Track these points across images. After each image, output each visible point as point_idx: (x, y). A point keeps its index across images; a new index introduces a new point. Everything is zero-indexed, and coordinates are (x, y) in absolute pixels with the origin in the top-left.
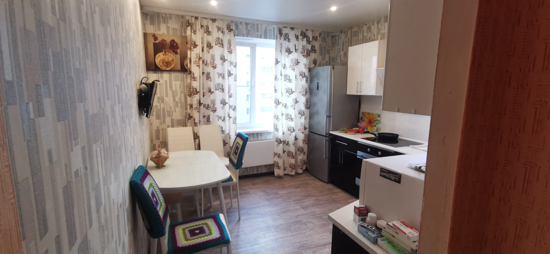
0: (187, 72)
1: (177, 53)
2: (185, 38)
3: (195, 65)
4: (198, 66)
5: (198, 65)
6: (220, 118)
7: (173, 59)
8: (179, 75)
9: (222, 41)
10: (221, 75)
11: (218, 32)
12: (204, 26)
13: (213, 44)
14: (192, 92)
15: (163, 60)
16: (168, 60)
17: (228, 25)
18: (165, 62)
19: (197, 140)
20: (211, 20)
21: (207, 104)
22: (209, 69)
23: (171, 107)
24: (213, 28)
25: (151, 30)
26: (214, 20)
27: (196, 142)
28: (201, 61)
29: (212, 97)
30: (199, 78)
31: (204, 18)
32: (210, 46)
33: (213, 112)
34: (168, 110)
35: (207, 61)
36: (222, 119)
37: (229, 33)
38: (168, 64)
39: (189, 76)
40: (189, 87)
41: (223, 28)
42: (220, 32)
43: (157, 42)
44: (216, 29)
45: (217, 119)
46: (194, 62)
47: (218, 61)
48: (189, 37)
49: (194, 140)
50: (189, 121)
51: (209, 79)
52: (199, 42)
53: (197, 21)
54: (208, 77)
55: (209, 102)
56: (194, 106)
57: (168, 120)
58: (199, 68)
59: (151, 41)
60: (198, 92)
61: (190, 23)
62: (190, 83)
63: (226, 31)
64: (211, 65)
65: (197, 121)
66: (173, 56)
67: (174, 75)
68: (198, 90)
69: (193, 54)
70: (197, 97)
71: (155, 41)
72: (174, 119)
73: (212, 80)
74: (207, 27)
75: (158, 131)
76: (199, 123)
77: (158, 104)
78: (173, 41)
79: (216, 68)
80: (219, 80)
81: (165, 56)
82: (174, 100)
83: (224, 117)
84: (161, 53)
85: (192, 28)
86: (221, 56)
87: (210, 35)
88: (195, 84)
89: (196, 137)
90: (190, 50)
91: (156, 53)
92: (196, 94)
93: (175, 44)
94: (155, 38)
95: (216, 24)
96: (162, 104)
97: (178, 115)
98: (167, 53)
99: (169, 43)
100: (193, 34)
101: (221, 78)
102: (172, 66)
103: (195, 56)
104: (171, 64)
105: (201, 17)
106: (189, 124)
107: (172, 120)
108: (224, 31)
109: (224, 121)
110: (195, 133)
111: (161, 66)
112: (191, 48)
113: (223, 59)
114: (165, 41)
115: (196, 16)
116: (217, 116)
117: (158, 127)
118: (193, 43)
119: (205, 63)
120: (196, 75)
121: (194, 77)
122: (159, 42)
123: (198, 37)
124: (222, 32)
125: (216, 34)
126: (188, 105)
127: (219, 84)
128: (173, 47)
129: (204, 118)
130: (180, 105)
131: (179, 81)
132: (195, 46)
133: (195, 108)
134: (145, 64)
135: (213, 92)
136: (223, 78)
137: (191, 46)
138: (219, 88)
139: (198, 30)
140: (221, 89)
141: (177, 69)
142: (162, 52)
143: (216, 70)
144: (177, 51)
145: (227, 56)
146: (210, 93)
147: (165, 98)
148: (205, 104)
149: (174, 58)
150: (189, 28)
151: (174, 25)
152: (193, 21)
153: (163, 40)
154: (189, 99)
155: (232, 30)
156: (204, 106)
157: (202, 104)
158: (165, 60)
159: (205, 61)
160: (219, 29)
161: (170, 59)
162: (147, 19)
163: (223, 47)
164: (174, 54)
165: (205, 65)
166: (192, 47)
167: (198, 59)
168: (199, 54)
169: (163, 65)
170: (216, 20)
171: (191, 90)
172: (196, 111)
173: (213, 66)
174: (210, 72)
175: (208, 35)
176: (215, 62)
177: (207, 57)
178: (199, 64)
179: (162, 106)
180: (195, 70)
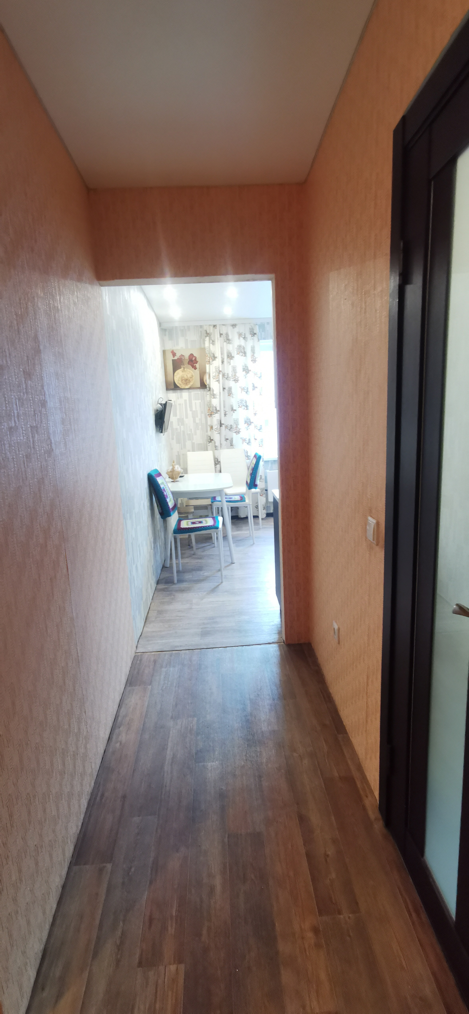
0: (206, 389)
1: (195, 368)
2: (203, 350)
3: (215, 380)
4: (217, 381)
5: (217, 379)
6: (244, 440)
7: (192, 376)
8: (200, 392)
9: (244, 348)
10: (244, 389)
11: (239, 338)
12: (223, 334)
13: (234, 354)
14: (212, 412)
15: (182, 378)
16: (187, 377)
17: (250, 329)
18: (184, 380)
19: (218, 466)
20: (231, 326)
21: (230, 424)
22: (231, 384)
23: (191, 429)
24: (233, 334)
25: (169, 346)
26: (234, 326)
27: (216, 468)
28: (221, 376)
29: (235, 416)
30: (219, 394)
31: (223, 325)
32: (230, 356)
33: (237, 434)
34: (189, 433)
35: (228, 374)
36: (247, 442)
37: (252, 338)
38: (187, 381)
39: (209, 393)
40: (210, 406)
41: (245, 334)
42: (241, 338)
43: (176, 358)
44: (236, 336)
45: (241, 441)
46: (214, 377)
47: (240, 374)
48: (207, 349)
49: (215, 465)
50: (209, 445)
51: (231, 395)
52: (218, 354)
53: (216, 330)
54: (230, 393)
55: (232, 423)
56: (214, 427)
57: (188, 444)
58: (219, 383)
59: (170, 358)
60: (219, 411)
61: (208, 333)
62: (210, 401)
63: (249, 336)
64: (233, 379)
65: (218, 444)
66: (191, 371)
67: (193, 393)
68: (218, 409)
69: (212, 368)
70: (216, 417)
71: (174, 357)
72: (194, 443)
73: (234, 396)
74: (227, 335)
75: (178, 457)
76: (221, 447)
77: (178, 427)
78: (192, 355)
79: (238, 382)
80: (243, 396)
81: (184, 373)
82: (194, 421)
83: (249, 439)
84: (180, 370)
85: (210, 339)
86: (243, 366)
87: (230, 344)
88: (215, 402)
89: (217, 462)
90: (209, 364)
91: (175, 370)
92: (216, 413)
93: (194, 359)
94: (174, 354)
95: (236, 330)
96: (182, 427)
97: (199, 438)
98: (185, 369)
99: (188, 358)
100: (211, 345)
101: (244, 393)
102: (191, 383)
103: (214, 370)
104: (190, 382)
105: (220, 325)
106: (209, 447)
107: (193, 444)
108: (246, 337)
109: (249, 444)
110: (216, 457)
111: (180, 384)
112: (209, 362)
113: (246, 370)
114: (183, 356)
115: (215, 324)
116: (241, 438)
117: (178, 452)
118: (212, 355)
119: (226, 377)
120: (216, 391)
121: (213, 393)
122: (178, 358)
123: (216, 349)
124: (244, 338)
125: (237, 341)
126: (208, 426)
127: (242, 401)
128: (192, 361)
129: (227, 441)
130: (200, 427)
131: (199, 400)
132: (214, 358)
133: (216, 429)
134: (165, 383)
135: (235, 410)
136: (246, 392)
137: (210, 358)
138: (242, 405)
139: (216, 341)
140: (244, 406)
141: (196, 387)
142: (180, 368)
143: (239, 384)
144: (195, 365)
145: (251, 365)
146: (232, 412)
147: (185, 419)
148: (227, 425)
149: (194, 375)
150: (207, 338)
151: (193, 336)
152: (211, 331)
153: (182, 355)
154: (209, 419)
155: (255, 334)
156: (226, 427)
157: (223, 424)
158: (184, 378)
159: (226, 375)
160: (240, 335)
161: (189, 376)
162: (165, 335)
163: (245, 356)
164: (193, 369)
165: (226, 378)
166: (211, 360)
167: (218, 373)
168: (219, 368)
169: (182, 383)
170: (237, 325)
171: (211, 409)
172: (217, 432)
173: (234, 379)
174: (231, 387)
175: (228, 343)
176: (237, 374)
177: (228, 370)
178: (219, 378)
179: (182, 429)
180: (214, 385)
